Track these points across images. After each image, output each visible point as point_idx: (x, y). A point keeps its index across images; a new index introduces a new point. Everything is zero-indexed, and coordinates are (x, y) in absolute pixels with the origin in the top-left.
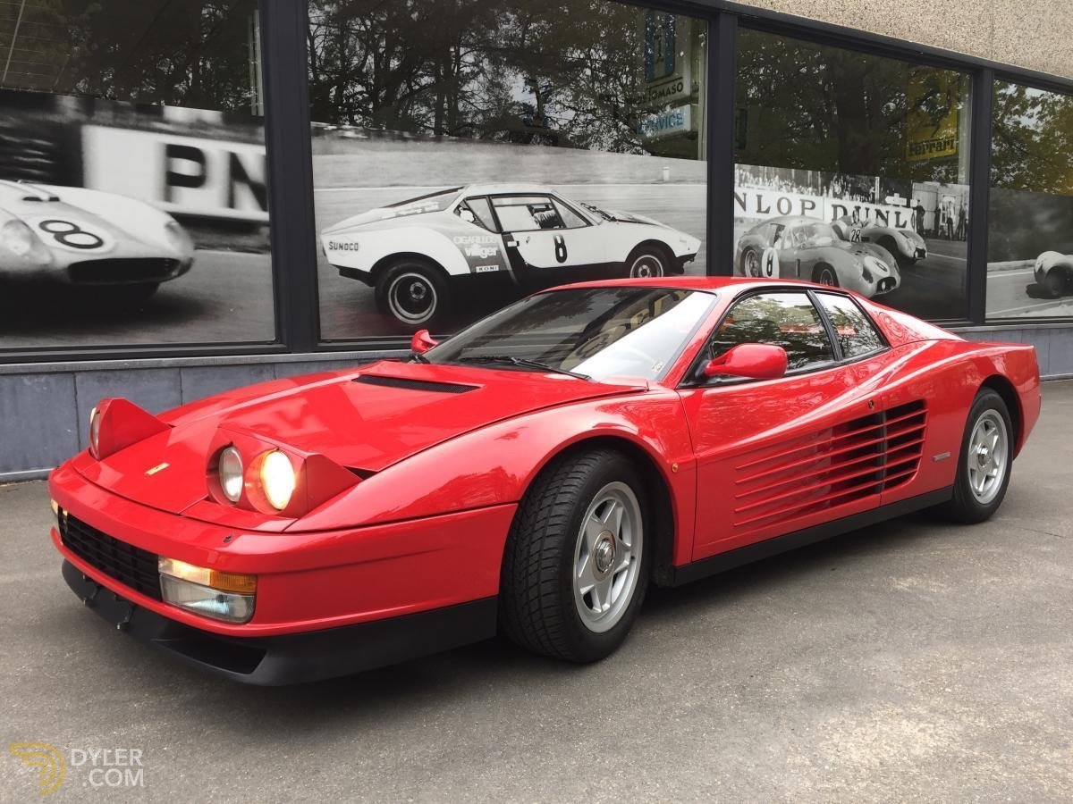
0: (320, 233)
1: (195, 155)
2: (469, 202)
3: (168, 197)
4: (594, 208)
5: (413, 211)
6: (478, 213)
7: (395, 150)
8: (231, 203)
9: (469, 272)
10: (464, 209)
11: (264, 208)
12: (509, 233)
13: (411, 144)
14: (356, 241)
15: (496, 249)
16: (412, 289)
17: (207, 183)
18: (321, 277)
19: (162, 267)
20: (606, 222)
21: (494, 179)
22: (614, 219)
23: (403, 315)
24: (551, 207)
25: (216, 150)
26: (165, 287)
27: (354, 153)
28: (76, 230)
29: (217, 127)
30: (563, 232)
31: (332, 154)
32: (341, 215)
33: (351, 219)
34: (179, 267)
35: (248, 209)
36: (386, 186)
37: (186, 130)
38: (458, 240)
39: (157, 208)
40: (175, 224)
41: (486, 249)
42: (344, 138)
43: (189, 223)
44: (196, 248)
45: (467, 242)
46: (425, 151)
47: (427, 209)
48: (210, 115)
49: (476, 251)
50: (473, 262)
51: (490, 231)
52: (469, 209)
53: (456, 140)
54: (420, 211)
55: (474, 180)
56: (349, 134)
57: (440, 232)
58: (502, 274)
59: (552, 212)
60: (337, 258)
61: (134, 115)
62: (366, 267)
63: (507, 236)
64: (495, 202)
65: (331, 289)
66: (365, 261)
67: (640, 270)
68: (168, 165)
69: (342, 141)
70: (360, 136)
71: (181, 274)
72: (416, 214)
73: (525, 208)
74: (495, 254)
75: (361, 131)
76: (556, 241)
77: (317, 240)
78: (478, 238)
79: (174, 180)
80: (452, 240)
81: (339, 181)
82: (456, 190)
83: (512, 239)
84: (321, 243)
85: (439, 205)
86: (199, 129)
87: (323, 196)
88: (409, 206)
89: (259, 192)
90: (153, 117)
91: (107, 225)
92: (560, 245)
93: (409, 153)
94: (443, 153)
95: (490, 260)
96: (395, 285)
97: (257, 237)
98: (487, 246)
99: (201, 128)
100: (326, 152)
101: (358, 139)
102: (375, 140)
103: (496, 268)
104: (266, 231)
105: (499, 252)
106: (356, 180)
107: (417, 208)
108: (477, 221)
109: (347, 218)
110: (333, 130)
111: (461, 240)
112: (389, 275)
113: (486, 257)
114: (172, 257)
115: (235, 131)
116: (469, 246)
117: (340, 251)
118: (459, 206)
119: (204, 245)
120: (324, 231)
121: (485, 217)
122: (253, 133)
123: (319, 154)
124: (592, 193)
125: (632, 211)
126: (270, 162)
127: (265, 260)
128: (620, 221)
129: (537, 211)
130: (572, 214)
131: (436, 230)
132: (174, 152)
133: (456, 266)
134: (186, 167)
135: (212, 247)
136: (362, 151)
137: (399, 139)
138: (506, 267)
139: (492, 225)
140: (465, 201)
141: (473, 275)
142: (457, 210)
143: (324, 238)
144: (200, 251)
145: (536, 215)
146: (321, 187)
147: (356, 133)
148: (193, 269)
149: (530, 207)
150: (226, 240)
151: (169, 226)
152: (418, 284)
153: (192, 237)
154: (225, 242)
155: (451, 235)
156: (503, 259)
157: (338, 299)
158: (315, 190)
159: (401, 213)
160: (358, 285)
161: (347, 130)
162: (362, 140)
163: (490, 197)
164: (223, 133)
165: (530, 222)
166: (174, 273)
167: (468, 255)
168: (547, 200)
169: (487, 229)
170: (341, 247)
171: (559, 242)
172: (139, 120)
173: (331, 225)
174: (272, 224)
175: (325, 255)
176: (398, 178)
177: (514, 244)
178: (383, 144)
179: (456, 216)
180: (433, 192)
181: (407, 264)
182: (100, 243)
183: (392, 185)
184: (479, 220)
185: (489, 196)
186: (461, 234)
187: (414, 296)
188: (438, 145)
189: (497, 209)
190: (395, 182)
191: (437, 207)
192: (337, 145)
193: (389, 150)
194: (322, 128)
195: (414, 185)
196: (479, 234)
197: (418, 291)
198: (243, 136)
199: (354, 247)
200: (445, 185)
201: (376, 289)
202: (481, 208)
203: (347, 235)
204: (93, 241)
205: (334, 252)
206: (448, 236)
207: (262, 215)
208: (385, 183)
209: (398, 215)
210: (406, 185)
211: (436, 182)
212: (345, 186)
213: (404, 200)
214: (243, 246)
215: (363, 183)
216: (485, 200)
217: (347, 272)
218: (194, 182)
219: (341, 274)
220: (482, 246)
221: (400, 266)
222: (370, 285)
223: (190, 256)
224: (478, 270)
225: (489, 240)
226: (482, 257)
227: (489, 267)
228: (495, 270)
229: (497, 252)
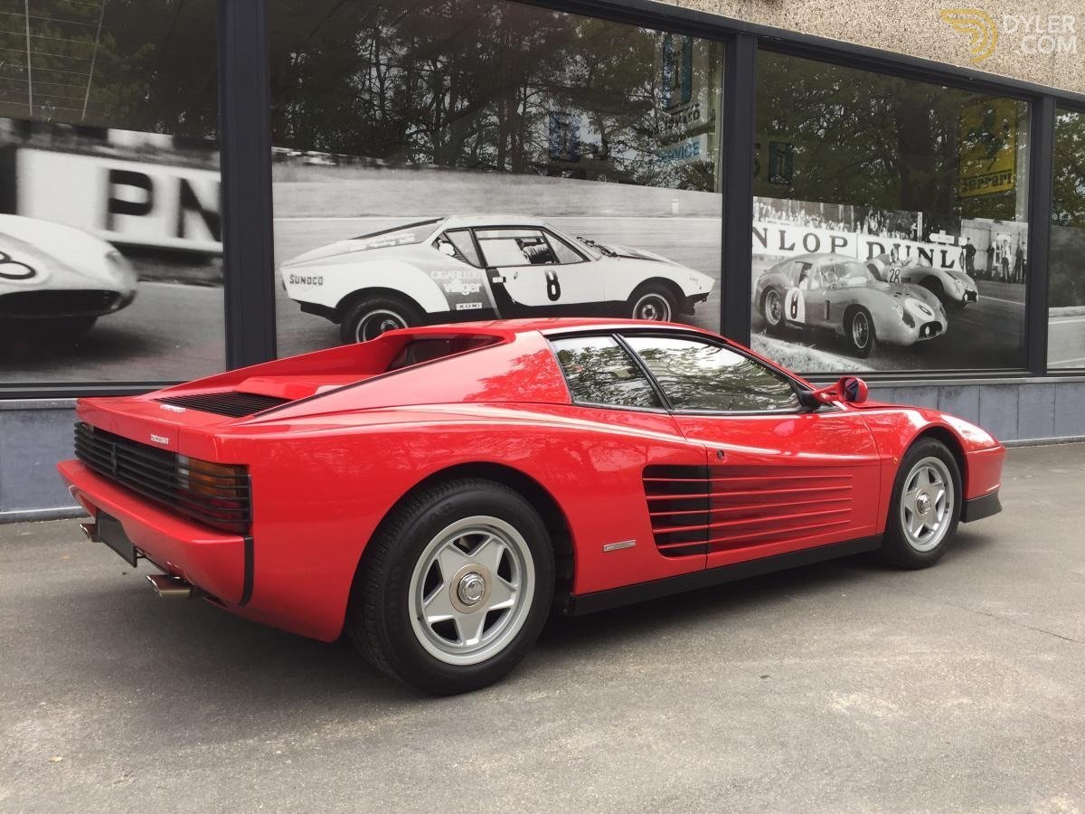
0: (279, 265)
1: (142, 181)
2: (450, 235)
3: (110, 225)
4: (592, 242)
5: (385, 244)
6: (460, 247)
7: (366, 178)
8: (181, 233)
9: (448, 309)
10: (444, 242)
11: (217, 239)
12: (495, 268)
13: (385, 172)
14: (318, 275)
15: (480, 285)
16: (383, 326)
17: (153, 211)
18: (280, 312)
19: (101, 300)
20: (605, 258)
21: (479, 210)
22: (614, 255)
24: (542, 241)
25: (166, 177)
26: (104, 321)
27: (322, 181)
28: (7, 260)
29: (167, 152)
30: (556, 268)
31: (295, 181)
32: (303, 247)
33: (314, 251)
34: (120, 300)
35: (200, 238)
36: (356, 216)
37: (133, 155)
38: (436, 275)
39: (97, 237)
40: (117, 254)
41: (467, 285)
42: (309, 164)
43: (133, 253)
44: (139, 280)
45: (447, 277)
46: (400, 179)
47: (401, 242)
48: (160, 139)
49: (457, 287)
50: (453, 298)
51: (474, 266)
52: (450, 242)
53: (435, 168)
54: (393, 243)
55: (456, 211)
56: (315, 160)
57: (416, 266)
58: (488, 312)
59: (544, 246)
60: (298, 293)
61: (75, 138)
62: (332, 302)
63: (492, 272)
64: (479, 234)
65: (290, 327)
66: (330, 297)
67: (644, 310)
68: (111, 192)
69: (309, 168)
70: (328, 163)
71: (121, 307)
72: (389, 246)
73: (514, 242)
74: (478, 291)
75: (329, 158)
76: (548, 278)
77: (277, 273)
78: (459, 273)
79: (117, 207)
80: (430, 275)
81: (304, 210)
82: (435, 221)
83: (498, 275)
84: (281, 276)
85: (416, 237)
86: (146, 153)
87: (283, 225)
88: (381, 238)
89: (212, 222)
90: (97, 141)
91: (40, 254)
92: (553, 282)
93: (382, 181)
94: (420, 182)
95: (472, 297)
96: (364, 323)
97: (208, 269)
98: (469, 281)
99: (148, 152)
100: (289, 179)
101: (324, 166)
102: (344, 167)
103: (479, 306)
104: (218, 262)
105: (483, 289)
106: (323, 209)
107: (391, 240)
108: (458, 255)
109: (311, 249)
110: (298, 156)
111: (440, 275)
112: (358, 311)
113: (468, 293)
114: (112, 289)
115: (186, 155)
116: (449, 282)
117: (302, 285)
118: (438, 239)
119: (148, 276)
120: (285, 263)
121: (467, 251)
122: (208, 158)
123: (280, 181)
124: (588, 225)
125: (637, 246)
126: (225, 189)
127: (217, 294)
128: (621, 256)
129: (527, 244)
130: (566, 249)
131: (410, 263)
132: (118, 177)
133: (434, 303)
134: (131, 194)
135: (157, 279)
136: (330, 178)
137: (371, 166)
138: (490, 304)
139: (475, 259)
140: (443, 234)
141: (453, 312)
142: (436, 243)
143: (284, 271)
144: (143, 284)
145: (526, 249)
146: (279, 217)
147: (323, 159)
148: (136, 301)
149: (519, 241)
150: (173, 272)
151: (110, 257)
152: (390, 322)
153: (136, 268)
154: (171, 274)
155: (428, 270)
156: (487, 296)
157: (299, 336)
158: (275, 220)
159: (372, 246)
160: (322, 321)
161: (313, 156)
162: (329, 166)
163: (473, 230)
164: (173, 158)
165: (519, 257)
166: (114, 307)
167: (448, 291)
168: (538, 233)
169: (470, 264)
170: (303, 281)
171: (552, 278)
172: (80, 144)
173: (291, 257)
174: (225, 255)
175: (285, 289)
176: (368, 208)
177: (500, 280)
178: (352, 172)
179: (434, 250)
180: (409, 223)
181: (377, 301)
182: (33, 274)
183: (362, 216)
184: (461, 253)
185: (472, 228)
186: (441, 269)
188: (415, 174)
189: (481, 242)
190: (365, 212)
191: (412, 240)
192: (301, 172)
193: (360, 178)
194: (284, 154)
195: (387, 216)
196: (462, 269)
198: (197, 161)
199: (319, 281)
200: (423, 216)
201: (342, 329)
202: (463, 240)
203: (311, 268)
204: (23, 271)
205: (294, 285)
206: (423, 270)
207: (217, 247)
208: (354, 213)
209: (369, 248)
210: (378, 216)
211: (412, 213)
212: (309, 216)
213: (376, 231)
214: (193, 278)
215: (330, 212)
216: (467, 232)
217: (308, 307)
218: (141, 209)
219: (303, 309)
220: (464, 282)
221: (370, 302)
222: (335, 321)
223: (134, 288)
224: (458, 307)
225: (471, 276)
226: (463, 294)
227: (471, 304)
228: (477, 308)
229: (480, 288)
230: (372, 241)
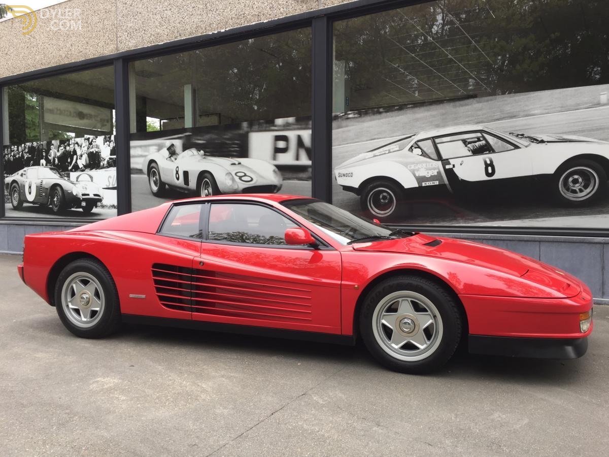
0: (334, 169)
1: (285, 138)
2: (419, 143)
3: (274, 158)
4: (523, 135)
5: (383, 153)
6: (425, 149)
7: (374, 120)
8: (297, 159)
9: (417, 185)
10: (415, 148)
11: (310, 159)
12: (447, 159)
13: (384, 115)
14: (351, 172)
15: (437, 170)
16: (381, 197)
17: (289, 151)
18: (334, 191)
19: (271, 189)
20: (534, 145)
21: (438, 126)
22: (542, 142)
23: (375, 211)
24: (481, 139)
25: (292, 135)
27: (353, 125)
28: (245, 175)
29: (293, 124)
30: (492, 156)
31: (342, 127)
32: (344, 159)
33: (349, 160)
34: (277, 188)
35: (305, 161)
36: (369, 140)
37: (282, 128)
38: (410, 167)
39: (269, 163)
40: (276, 170)
41: (429, 171)
42: (348, 118)
43: (282, 169)
44: (284, 180)
45: (417, 168)
46: (392, 117)
47: (391, 151)
48: (291, 120)
49: (423, 173)
50: (420, 179)
51: (433, 159)
52: (419, 147)
53: (411, 107)
54: (387, 152)
55: (423, 129)
56: (350, 116)
57: (400, 163)
58: (442, 186)
59: (484, 142)
60: (342, 181)
61: (265, 125)
62: (356, 185)
63: (445, 162)
64: (437, 141)
65: (338, 197)
66: (356, 183)
67: (571, 179)
68: (275, 144)
69: (349, 120)
70: (356, 116)
71: (278, 191)
72: (385, 154)
73: (461, 143)
74: (436, 174)
75: (357, 113)
76: (485, 162)
77: (333, 173)
78: (424, 165)
79: (277, 150)
80: (407, 168)
81: (345, 141)
82: (410, 137)
83: (449, 164)
84: (335, 174)
85: (399, 147)
86: (287, 127)
87: (336, 150)
88: (381, 150)
89: (309, 152)
90: (271, 125)
91: (254, 172)
92: (489, 165)
93: (382, 120)
94: (402, 116)
95: (432, 178)
96: (372, 195)
97: (307, 173)
98: (430, 169)
99: (288, 126)
100: (339, 127)
101: (355, 117)
102: (363, 117)
103: (437, 183)
104: (310, 170)
105: (439, 173)
106: (353, 139)
107: (386, 151)
108: (424, 154)
109: (347, 160)
110: (343, 115)
111: (413, 167)
112: (369, 189)
113: (430, 176)
114: (275, 184)
115: (300, 125)
116: (418, 170)
118: (412, 146)
119: (286, 178)
120: (336, 168)
121: (429, 151)
122: (307, 124)
123: (336, 129)
124: (518, 124)
125: (563, 133)
126: (314, 137)
127: (308, 184)
128: (548, 142)
129: (470, 143)
130: (500, 142)
131: (396, 162)
132: (278, 138)
133: (409, 182)
134: (281, 144)
135: (289, 179)
136: (357, 124)
137: (378, 113)
138: (444, 181)
139: (434, 156)
140: (416, 143)
141: (420, 188)
142: (411, 149)
143: (336, 172)
144: (284, 181)
145: (469, 145)
146: (334, 146)
147: (354, 115)
148: (282, 189)
149: (465, 142)
150: (295, 175)
151: (274, 171)
152: (385, 194)
153: (282, 175)
154: (294, 176)
155: (406, 165)
156: (442, 177)
157: (342, 202)
158: (333, 147)
159: (376, 154)
160: (352, 195)
161: (349, 114)
162: (357, 117)
163: (433, 139)
164: (296, 127)
165: (464, 151)
166: (275, 191)
167: (417, 175)
168: (479, 135)
169: (430, 158)
170: (344, 175)
171: (488, 162)
172: (266, 127)
173: (339, 164)
174: (314, 166)
175: (336, 180)
176: (375, 135)
177: (451, 166)
178: (368, 118)
179: (410, 153)
180: (396, 140)
181: (378, 183)
182: (252, 180)
183: (371, 140)
184: (426, 153)
185: (433, 138)
186: (413, 163)
187: (382, 201)
188: (400, 112)
189: (438, 145)
190: (373, 138)
191: (398, 149)
192: (344, 123)
194: (337, 116)
195: (385, 138)
196: (426, 162)
197: (384, 198)
198: (303, 126)
199: (350, 175)
200: (404, 135)
201: (361, 198)
202: (428, 146)
203: (347, 169)
204: (249, 179)
205: (340, 178)
206: (403, 165)
207: (309, 163)
208: (368, 139)
209: (375, 156)
210: (380, 138)
211: (398, 134)
212: (347, 144)
213: (378, 147)
214: (301, 178)
215: (357, 140)
216: (430, 140)
217: (347, 188)
218: (284, 150)
219: (343, 189)
220: (427, 169)
221: (375, 184)
222: (358, 195)
223: (281, 183)
224: (424, 184)
225: (432, 165)
226: (427, 176)
227: (432, 182)
228: (435, 184)
229: (437, 172)
230: (376, 152)
